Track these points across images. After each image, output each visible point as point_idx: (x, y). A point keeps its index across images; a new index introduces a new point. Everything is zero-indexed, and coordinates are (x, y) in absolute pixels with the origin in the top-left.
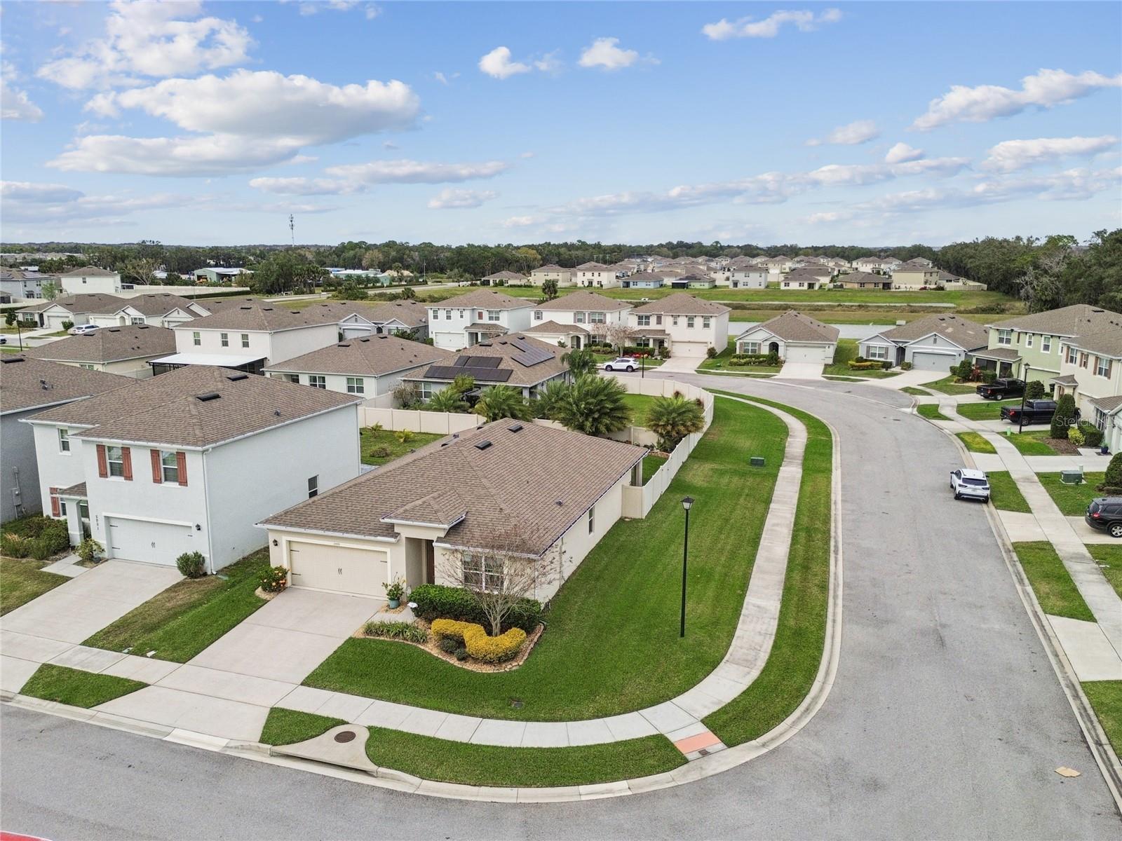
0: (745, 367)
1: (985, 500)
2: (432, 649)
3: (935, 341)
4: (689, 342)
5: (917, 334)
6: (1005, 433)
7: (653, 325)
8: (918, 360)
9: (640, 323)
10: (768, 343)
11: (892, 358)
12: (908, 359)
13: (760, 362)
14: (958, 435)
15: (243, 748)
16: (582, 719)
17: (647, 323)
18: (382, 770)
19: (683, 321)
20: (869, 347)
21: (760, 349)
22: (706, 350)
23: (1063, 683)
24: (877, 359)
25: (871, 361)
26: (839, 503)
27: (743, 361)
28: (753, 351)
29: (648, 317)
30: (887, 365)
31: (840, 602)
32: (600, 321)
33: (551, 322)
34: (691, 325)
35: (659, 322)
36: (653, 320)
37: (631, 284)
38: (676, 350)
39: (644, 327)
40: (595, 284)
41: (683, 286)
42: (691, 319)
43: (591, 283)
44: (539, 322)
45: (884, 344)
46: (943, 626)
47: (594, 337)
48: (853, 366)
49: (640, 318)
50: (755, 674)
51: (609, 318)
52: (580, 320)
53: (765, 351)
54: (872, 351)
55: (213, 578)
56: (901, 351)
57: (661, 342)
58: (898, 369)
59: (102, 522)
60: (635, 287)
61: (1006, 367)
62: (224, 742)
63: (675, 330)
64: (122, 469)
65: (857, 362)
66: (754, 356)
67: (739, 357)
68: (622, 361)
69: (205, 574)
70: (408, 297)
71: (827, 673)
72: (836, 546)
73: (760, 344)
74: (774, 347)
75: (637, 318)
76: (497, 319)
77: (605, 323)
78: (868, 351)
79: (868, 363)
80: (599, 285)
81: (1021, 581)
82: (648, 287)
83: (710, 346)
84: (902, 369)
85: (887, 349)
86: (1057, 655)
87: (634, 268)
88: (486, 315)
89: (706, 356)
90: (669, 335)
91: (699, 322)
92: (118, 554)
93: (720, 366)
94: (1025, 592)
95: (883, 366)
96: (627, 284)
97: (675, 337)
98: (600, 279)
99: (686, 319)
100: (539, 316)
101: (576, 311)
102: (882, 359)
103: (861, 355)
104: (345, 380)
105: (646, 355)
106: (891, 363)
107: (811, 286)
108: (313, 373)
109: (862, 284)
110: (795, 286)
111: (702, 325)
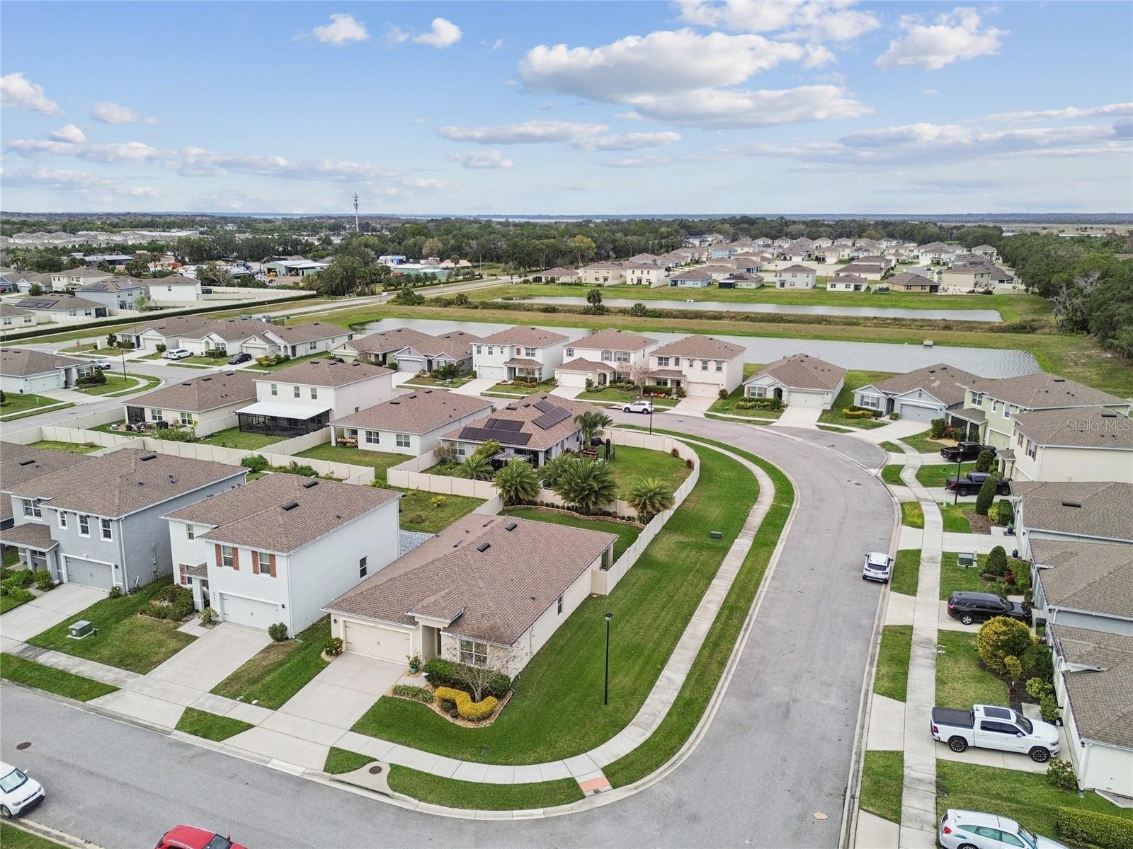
0: (750, 411)
1: (885, 582)
2: (435, 707)
3: (920, 395)
4: (704, 383)
5: (905, 388)
6: (943, 503)
7: (672, 366)
8: (906, 411)
9: (660, 364)
10: (773, 388)
11: (882, 408)
12: (896, 410)
13: (765, 406)
14: (902, 504)
15: (313, 774)
16: (525, 764)
17: (667, 364)
18: (396, 794)
19: (698, 365)
20: (863, 397)
21: (765, 393)
22: (718, 392)
23: (854, 750)
24: (869, 407)
25: (863, 409)
26: (769, 579)
27: (749, 404)
28: (760, 395)
29: (667, 359)
30: (878, 414)
31: (730, 677)
32: (625, 360)
33: (581, 359)
35: (677, 362)
36: (672, 361)
37: (679, 283)
38: (691, 390)
39: (663, 367)
40: (644, 282)
42: (705, 362)
43: (640, 281)
44: (570, 359)
45: (876, 395)
46: (795, 700)
47: (619, 374)
48: (846, 414)
49: (660, 359)
50: (648, 734)
51: (633, 358)
52: (607, 358)
53: (770, 395)
54: (866, 400)
55: (292, 641)
56: (891, 402)
57: (678, 383)
58: (886, 419)
59: (218, 596)
61: (975, 427)
62: (302, 770)
63: (692, 373)
64: (232, 562)
65: (851, 411)
66: (760, 400)
67: (745, 400)
68: (639, 404)
69: (287, 638)
70: (462, 303)
71: (697, 736)
72: (748, 625)
73: (766, 389)
74: (779, 392)
75: (657, 359)
76: (533, 355)
77: (629, 361)
78: (862, 400)
79: (861, 412)
80: (647, 283)
81: (871, 664)
82: (695, 286)
83: (722, 388)
84: (891, 418)
85: (879, 399)
86: (862, 728)
88: (523, 351)
89: (718, 397)
90: (685, 376)
91: (712, 365)
92: (227, 618)
93: (728, 409)
94: (870, 673)
95: (874, 415)
96: (675, 283)
97: (690, 378)
98: (648, 277)
99: (701, 363)
100: (570, 353)
101: (603, 350)
102: (873, 408)
103: (857, 403)
104: (394, 436)
105: (663, 395)
106: (881, 413)
107: (857, 288)
108: (370, 429)
109: (908, 287)
110: (841, 287)
111: (715, 369)
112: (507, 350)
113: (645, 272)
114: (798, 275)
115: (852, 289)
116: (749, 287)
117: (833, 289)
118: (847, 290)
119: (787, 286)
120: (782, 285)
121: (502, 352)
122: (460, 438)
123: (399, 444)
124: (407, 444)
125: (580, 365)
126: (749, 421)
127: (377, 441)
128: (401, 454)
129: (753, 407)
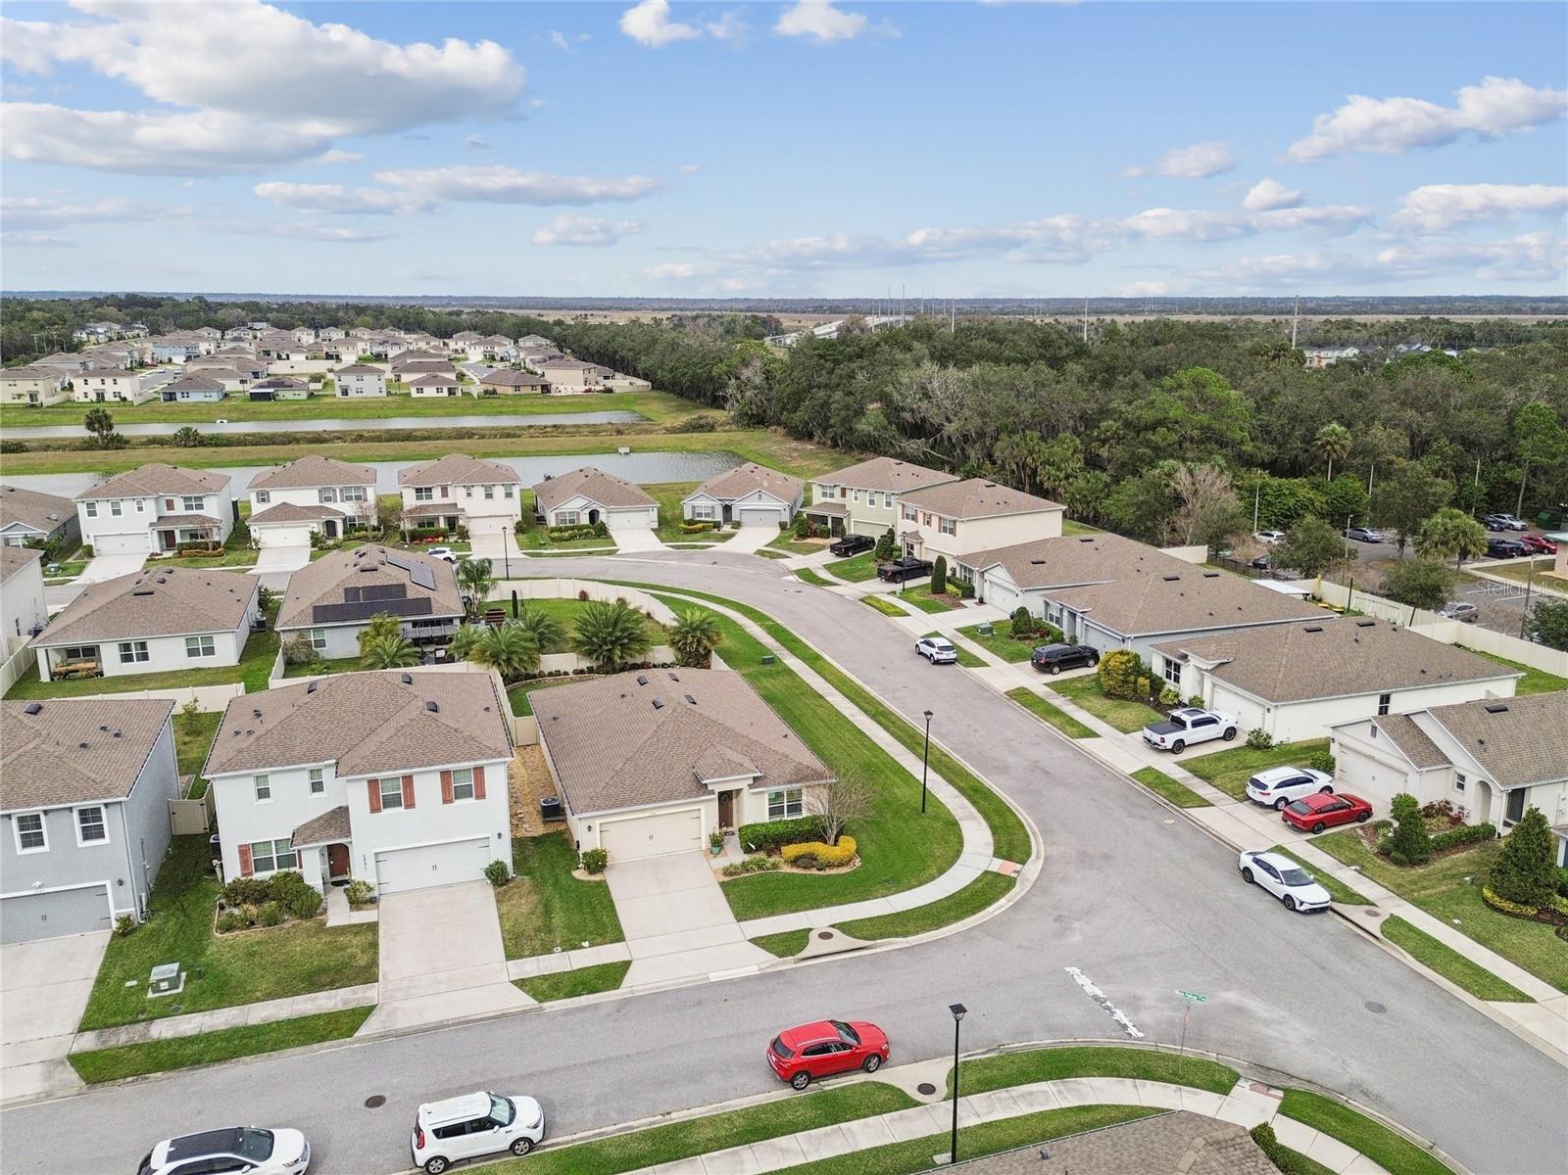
0: (568, 543)
1: (954, 662)
2: (787, 869)
3: (760, 497)
4: (490, 516)
5: (743, 491)
6: (895, 593)
7: (437, 497)
8: (745, 518)
9: (418, 498)
10: (588, 511)
11: (719, 517)
12: (735, 517)
13: (585, 534)
14: (862, 600)
15: (773, 966)
17: (430, 497)
18: (879, 941)
19: (479, 492)
20: (694, 507)
21: (578, 518)
22: (512, 525)
24: (705, 519)
25: (699, 522)
28: (572, 521)
29: (429, 490)
30: (717, 525)
32: (358, 498)
33: (285, 505)
34: (489, 496)
35: (445, 492)
36: (437, 493)
37: (179, 396)
38: (476, 528)
39: (425, 502)
40: (109, 397)
41: (267, 397)
42: (489, 488)
43: (101, 396)
44: (265, 507)
45: (711, 503)
47: (355, 519)
48: (683, 529)
49: (419, 490)
52: (328, 499)
53: (585, 520)
54: (697, 511)
56: (727, 509)
57: (452, 522)
58: (727, 529)
60: (185, 400)
61: (838, 521)
62: (755, 968)
63: (472, 504)
65: (687, 525)
66: (575, 528)
67: (560, 530)
68: (436, 552)
73: (578, 513)
74: (593, 515)
75: (414, 491)
76: (200, 507)
77: (365, 500)
78: (693, 512)
79: (698, 525)
80: (118, 399)
82: (208, 399)
83: (515, 519)
84: (732, 528)
85: (713, 508)
87: (126, 357)
88: (179, 503)
89: (516, 533)
90: (463, 510)
91: (499, 492)
95: (714, 527)
96: (171, 397)
97: (470, 512)
98: (117, 389)
99: (482, 490)
100: (263, 498)
101: (320, 487)
102: (709, 519)
103: (688, 516)
104: (182, 641)
105: (441, 539)
106: (719, 522)
107: (451, 392)
108: (125, 640)
109: (517, 388)
110: (430, 392)
111: (503, 495)
112: (150, 506)
113: (109, 381)
114: (365, 377)
115: (445, 393)
116: (297, 397)
117: (420, 395)
118: (440, 395)
119: (352, 394)
120: (345, 392)
121: (140, 509)
122: (315, 622)
123: (192, 653)
124: (210, 651)
125: (286, 514)
126: (590, 553)
127: (145, 657)
128: (199, 669)
129: (571, 538)
